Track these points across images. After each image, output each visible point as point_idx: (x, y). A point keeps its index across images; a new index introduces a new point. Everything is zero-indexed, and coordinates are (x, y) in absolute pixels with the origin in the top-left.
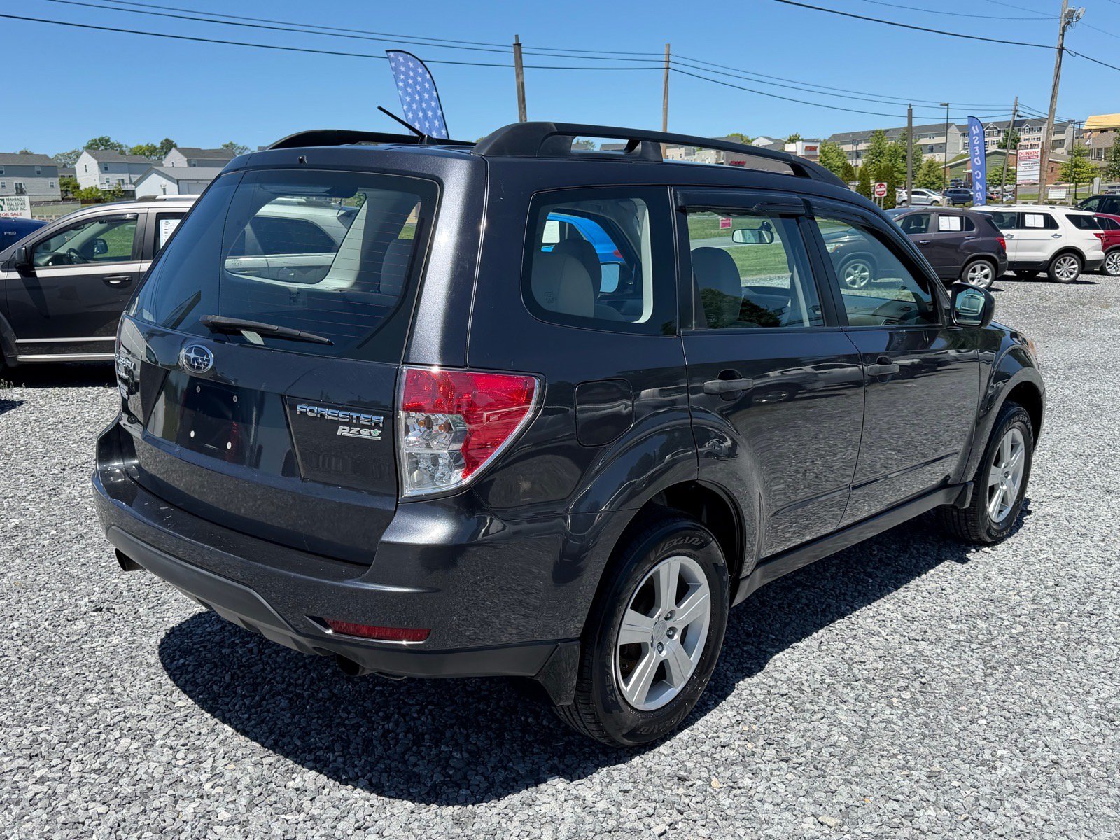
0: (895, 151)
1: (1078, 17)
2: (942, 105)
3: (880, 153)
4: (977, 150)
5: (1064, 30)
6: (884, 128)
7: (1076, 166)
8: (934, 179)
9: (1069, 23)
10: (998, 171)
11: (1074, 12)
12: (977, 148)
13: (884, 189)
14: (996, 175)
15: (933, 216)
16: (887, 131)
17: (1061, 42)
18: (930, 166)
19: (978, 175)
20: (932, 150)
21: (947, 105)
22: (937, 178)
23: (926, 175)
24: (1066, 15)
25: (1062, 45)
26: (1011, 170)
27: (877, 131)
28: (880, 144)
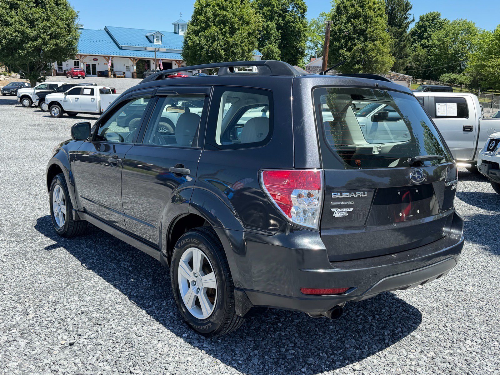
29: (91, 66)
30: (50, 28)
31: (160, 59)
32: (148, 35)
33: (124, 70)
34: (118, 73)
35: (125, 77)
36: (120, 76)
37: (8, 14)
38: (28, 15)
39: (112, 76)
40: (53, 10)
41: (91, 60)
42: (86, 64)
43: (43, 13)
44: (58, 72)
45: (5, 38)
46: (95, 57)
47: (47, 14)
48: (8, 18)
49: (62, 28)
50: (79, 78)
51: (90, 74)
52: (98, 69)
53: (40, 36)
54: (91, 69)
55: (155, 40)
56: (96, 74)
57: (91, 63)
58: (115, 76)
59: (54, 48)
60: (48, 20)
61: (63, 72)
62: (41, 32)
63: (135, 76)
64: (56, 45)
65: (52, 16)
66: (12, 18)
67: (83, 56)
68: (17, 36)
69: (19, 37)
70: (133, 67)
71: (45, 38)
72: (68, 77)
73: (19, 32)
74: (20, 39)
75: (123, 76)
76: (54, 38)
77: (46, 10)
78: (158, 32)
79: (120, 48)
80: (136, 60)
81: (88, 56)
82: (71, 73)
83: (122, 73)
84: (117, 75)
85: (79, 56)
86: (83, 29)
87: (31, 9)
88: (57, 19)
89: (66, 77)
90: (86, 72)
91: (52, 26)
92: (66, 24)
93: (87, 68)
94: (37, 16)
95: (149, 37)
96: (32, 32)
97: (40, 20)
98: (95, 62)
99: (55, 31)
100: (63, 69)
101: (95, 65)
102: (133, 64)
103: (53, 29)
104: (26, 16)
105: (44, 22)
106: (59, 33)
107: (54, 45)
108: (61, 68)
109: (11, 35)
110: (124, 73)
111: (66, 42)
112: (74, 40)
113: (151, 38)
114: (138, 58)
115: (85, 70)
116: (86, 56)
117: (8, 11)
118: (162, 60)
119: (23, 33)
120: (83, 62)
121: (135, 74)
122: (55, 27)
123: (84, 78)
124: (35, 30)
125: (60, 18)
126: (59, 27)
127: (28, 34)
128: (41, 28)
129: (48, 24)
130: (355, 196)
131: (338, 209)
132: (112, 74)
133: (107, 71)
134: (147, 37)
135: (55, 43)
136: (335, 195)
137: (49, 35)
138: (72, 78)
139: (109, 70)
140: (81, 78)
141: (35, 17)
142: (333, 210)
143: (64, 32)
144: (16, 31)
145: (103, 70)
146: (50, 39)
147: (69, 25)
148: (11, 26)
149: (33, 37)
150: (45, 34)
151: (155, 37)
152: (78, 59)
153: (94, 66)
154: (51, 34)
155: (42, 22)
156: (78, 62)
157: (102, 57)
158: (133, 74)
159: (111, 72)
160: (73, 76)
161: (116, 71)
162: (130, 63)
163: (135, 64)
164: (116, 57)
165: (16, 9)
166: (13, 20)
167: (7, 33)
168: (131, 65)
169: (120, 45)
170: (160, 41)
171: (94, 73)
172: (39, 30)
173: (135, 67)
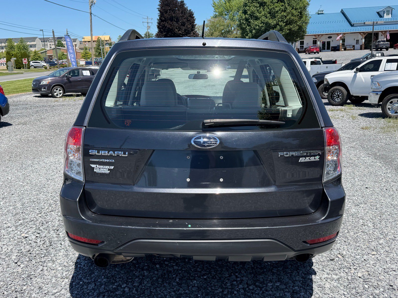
0: (20, 46)
1: (94, 3)
2: (40, 30)
3: (12, 47)
4: (70, 47)
5: (91, 7)
6: (11, 38)
7: (86, 53)
8: (37, 57)
9: (92, 5)
10: (60, 55)
11: (93, 1)
12: (70, 46)
13: (26, 61)
14: (60, 56)
15: (80, 70)
16: (12, 39)
17: (90, 11)
18: (35, 53)
19: (72, 56)
20: (31, 47)
21: (42, 30)
22: (38, 57)
23: (34, 56)
24: (91, 2)
25: (91, 12)
26: (65, 54)
27: (9, 39)
28: (11, 44)
29: (326, 43)
30: (286, 17)
31: (387, 31)
32: (378, 11)
33: (354, 43)
34: (348, 46)
35: (354, 50)
36: (349, 49)
37: (258, 11)
38: (272, 9)
39: (343, 49)
40: (290, 3)
41: (326, 38)
42: (323, 42)
43: (283, 6)
44: (300, 50)
45: (254, 29)
46: (330, 36)
47: (285, 7)
48: (258, 14)
49: (295, 16)
50: (315, 54)
51: (325, 50)
52: (332, 45)
53: (278, 24)
54: (326, 46)
55: (385, 14)
56: (330, 49)
57: (326, 40)
58: (345, 49)
59: (288, 32)
60: (285, 11)
61: (304, 50)
62: (279, 21)
63: (363, 48)
64: (290, 30)
65: (288, 7)
66: (260, 13)
67: (320, 36)
68: (262, 26)
69: (263, 27)
70: (362, 40)
71: (282, 25)
72: (306, 54)
73: (264, 24)
74: (264, 28)
75: (353, 48)
76: (289, 24)
77: (284, 4)
78: (389, 7)
79: (352, 25)
80: (365, 34)
81: (324, 35)
82: (309, 50)
83: (352, 46)
84: (347, 49)
85: (317, 36)
86: (323, 14)
87: (274, 5)
88: (292, 9)
89: (305, 53)
90: (321, 48)
91: (288, 15)
92: (298, 12)
93: (323, 45)
94: (277, 9)
95: (380, 13)
96: (273, 22)
97: (279, 12)
98: (330, 39)
99: (290, 18)
100: (304, 48)
101: (330, 41)
102: (362, 37)
103: (288, 17)
104: (270, 10)
105: (282, 13)
106: (293, 20)
107: (288, 30)
108: (303, 47)
109: (259, 26)
110: (354, 46)
111: (297, 26)
112: (304, 24)
113: (382, 14)
114: (367, 32)
115: (321, 46)
116: (322, 35)
117: (258, 9)
118: (390, 31)
119: (267, 24)
120: (320, 40)
121: (363, 46)
122: (290, 15)
123: (318, 53)
124: (275, 20)
125: (294, 8)
126: (293, 15)
127: (270, 24)
128: (279, 18)
129: (285, 14)
130: (114, 155)
131: (98, 165)
132: (343, 48)
133: (339, 46)
134: (378, 13)
135: (289, 28)
136: (93, 152)
137: (285, 22)
138: (309, 54)
139: (341, 44)
140: (316, 53)
141: (276, 10)
142: (93, 166)
143: (297, 18)
144: (262, 22)
145: (336, 46)
146: (285, 26)
147: (301, 13)
148: (259, 19)
149: (273, 26)
150: (282, 22)
151: (385, 12)
152: (316, 39)
153: (329, 43)
154: (287, 21)
155: (281, 14)
156: (316, 41)
157: (336, 35)
158: (361, 46)
159: (342, 46)
160: (310, 52)
161: (347, 45)
162: (360, 37)
163: (364, 38)
164: (348, 33)
165: (263, 6)
166: (261, 14)
167: (256, 25)
168: (361, 39)
169: (353, 23)
170: (390, 15)
171: (328, 48)
172: (278, 20)
173: (363, 40)
